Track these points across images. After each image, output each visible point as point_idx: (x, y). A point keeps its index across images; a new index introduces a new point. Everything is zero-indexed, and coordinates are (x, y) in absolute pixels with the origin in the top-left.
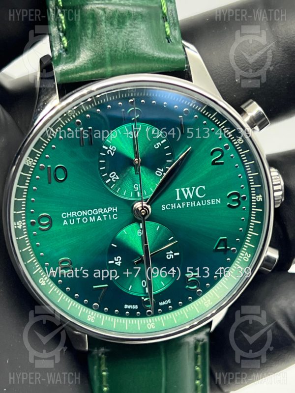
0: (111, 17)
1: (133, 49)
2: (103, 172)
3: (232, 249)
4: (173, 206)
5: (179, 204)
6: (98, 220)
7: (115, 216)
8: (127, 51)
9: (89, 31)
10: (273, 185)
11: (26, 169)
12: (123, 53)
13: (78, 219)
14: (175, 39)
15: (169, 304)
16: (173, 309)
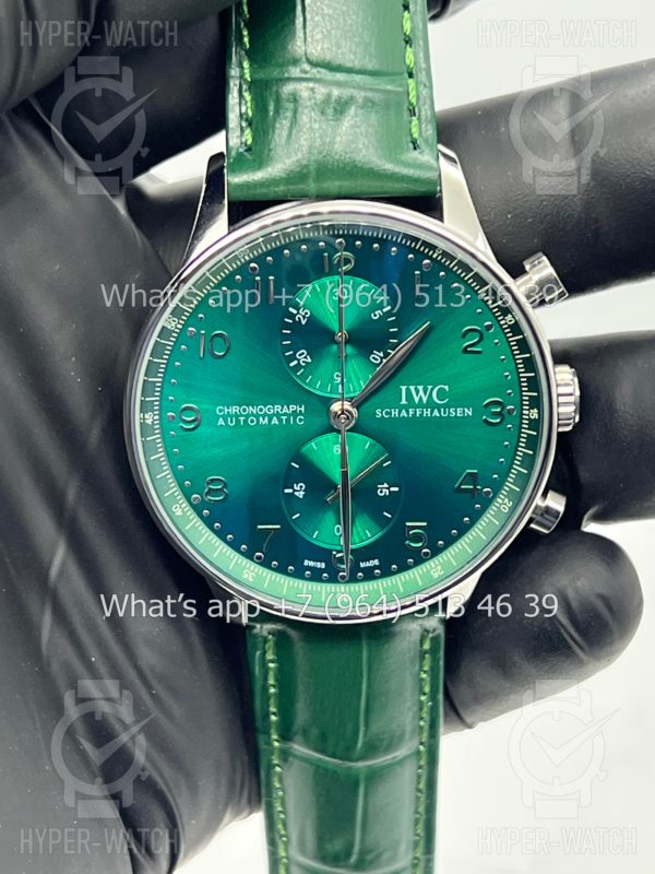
0: (323, 103)
2: (288, 348)
3: (485, 490)
4: (395, 413)
5: (404, 411)
6: (273, 422)
7: (300, 420)
8: (343, 157)
9: (287, 122)
10: (559, 395)
11: (164, 332)
12: (337, 161)
13: (242, 419)
14: (426, 144)
15: (375, 567)
16: (382, 576)
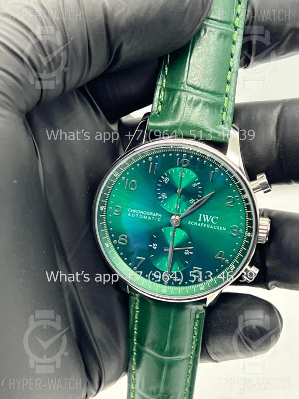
2: (159, 191)
3: (226, 260)
4: (196, 224)
5: (199, 224)
6: (149, 218)
11: (113, 177)
13: (137, 215)
16: (181, 285)
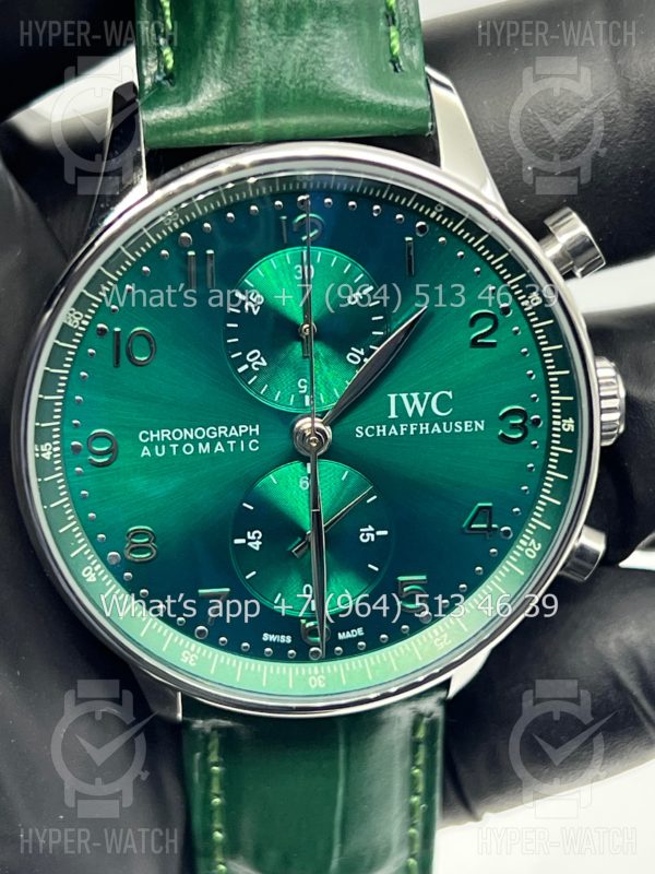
0: (271, 10)
1: (314, 83)
4: (381, 431)
5: (393, 427)
6: (217, 449)
7: (254, 445)
8: (301, 86)
9: (222, 38)
10: (601, 398)
11: (66, 332)
12: (294, 91)
13: (174, 446)
14: (410, 64)
15: (359, 638)
16: (369, 649)
